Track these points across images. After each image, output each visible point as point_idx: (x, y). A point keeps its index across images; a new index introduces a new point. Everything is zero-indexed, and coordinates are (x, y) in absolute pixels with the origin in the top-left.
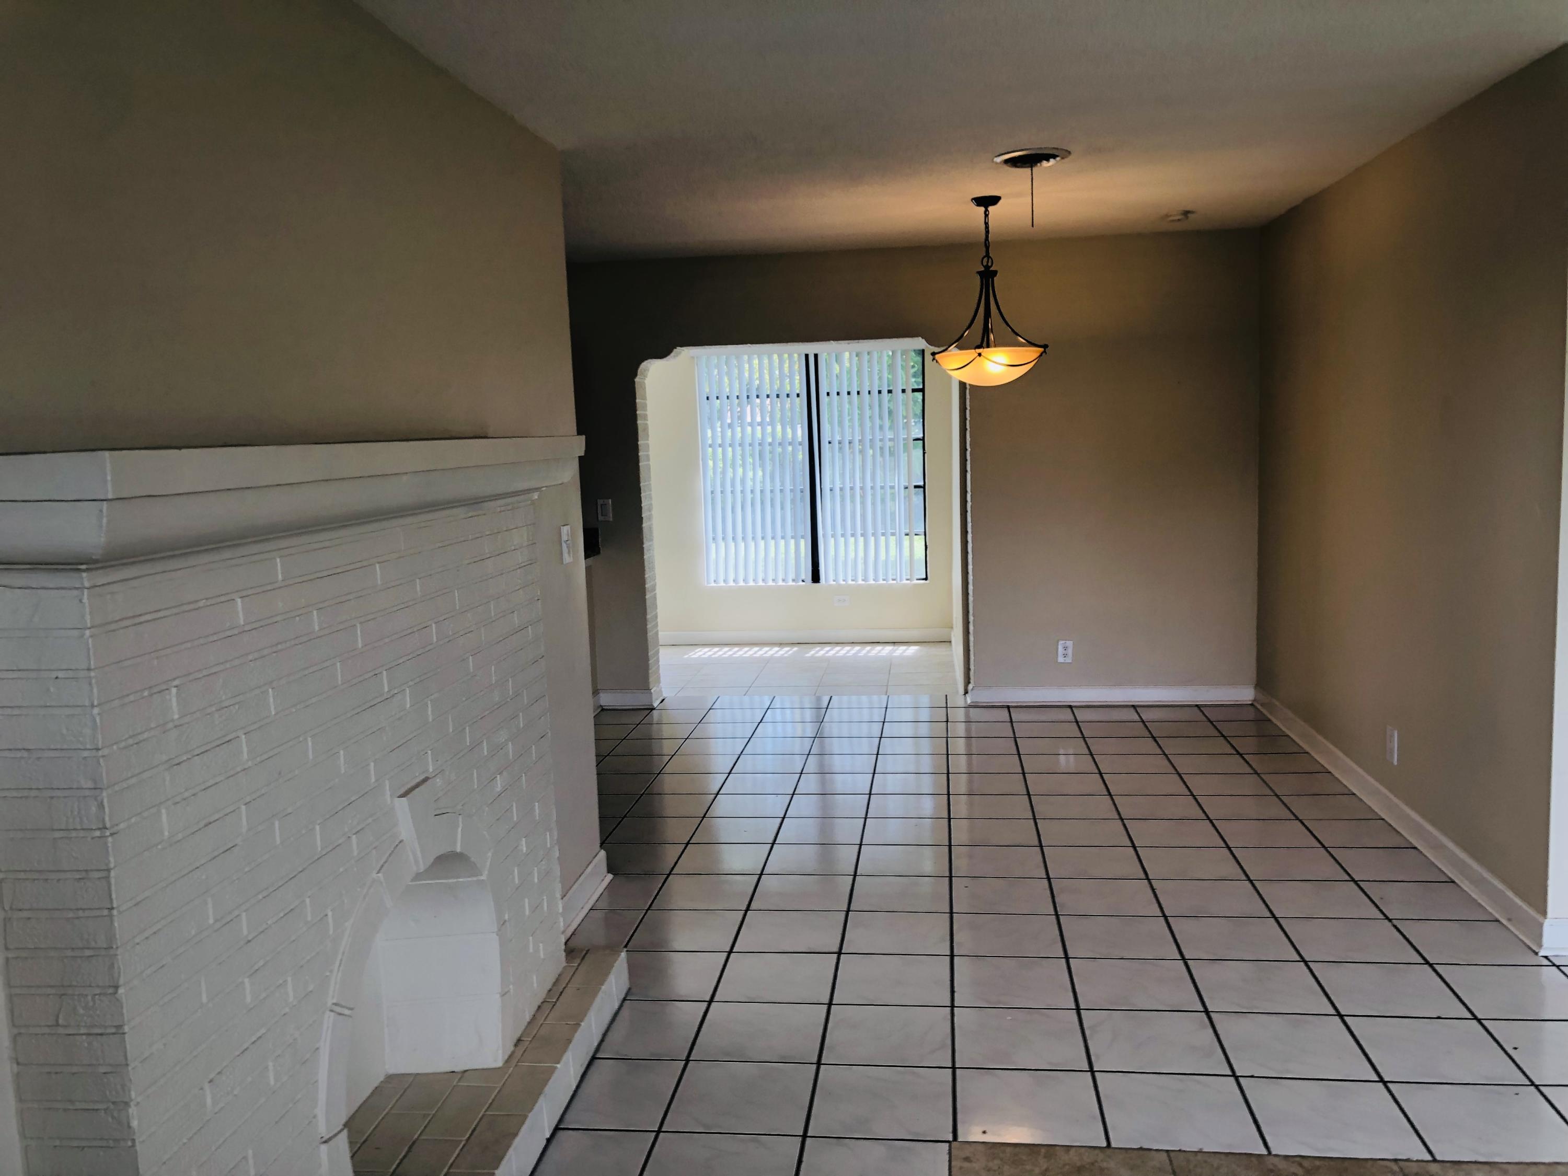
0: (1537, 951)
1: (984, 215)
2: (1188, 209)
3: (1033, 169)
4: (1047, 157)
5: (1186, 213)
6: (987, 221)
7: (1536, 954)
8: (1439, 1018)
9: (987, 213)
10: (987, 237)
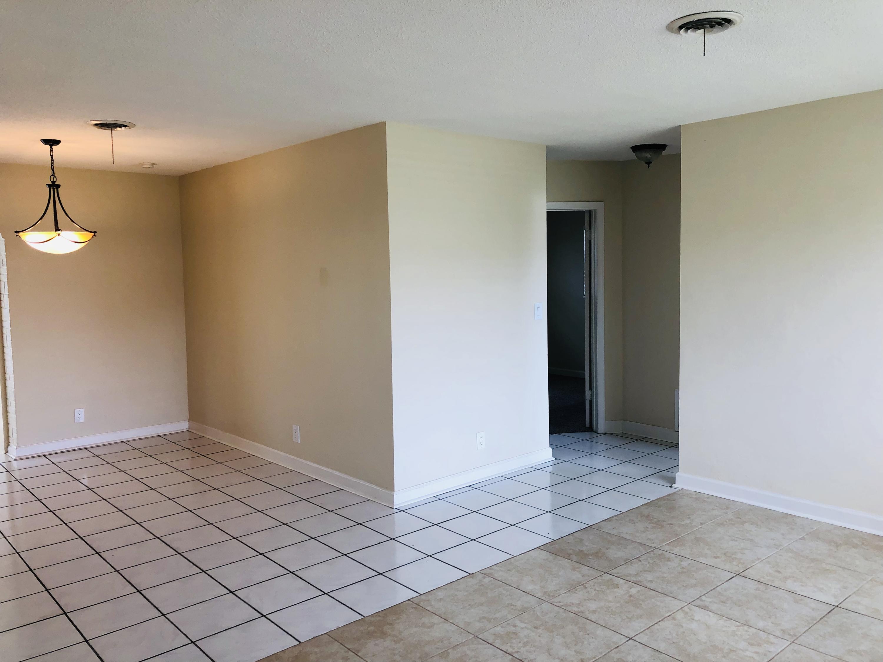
0: (392, 507)
1: (50, 151)
2: (154, 162)
3: (112, 131)
4: (120, 126)
5: (153, 164)
6: (52, 154)
7: (393, 508)
8: (380, 543)
9: (52, 149)
10: (52, 164)
